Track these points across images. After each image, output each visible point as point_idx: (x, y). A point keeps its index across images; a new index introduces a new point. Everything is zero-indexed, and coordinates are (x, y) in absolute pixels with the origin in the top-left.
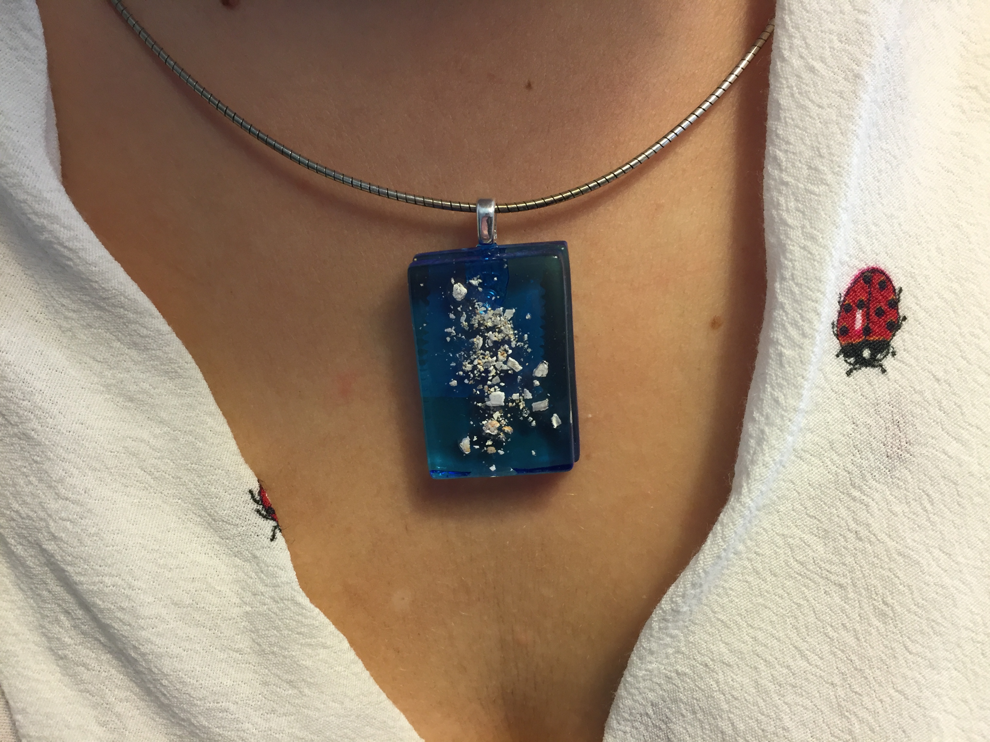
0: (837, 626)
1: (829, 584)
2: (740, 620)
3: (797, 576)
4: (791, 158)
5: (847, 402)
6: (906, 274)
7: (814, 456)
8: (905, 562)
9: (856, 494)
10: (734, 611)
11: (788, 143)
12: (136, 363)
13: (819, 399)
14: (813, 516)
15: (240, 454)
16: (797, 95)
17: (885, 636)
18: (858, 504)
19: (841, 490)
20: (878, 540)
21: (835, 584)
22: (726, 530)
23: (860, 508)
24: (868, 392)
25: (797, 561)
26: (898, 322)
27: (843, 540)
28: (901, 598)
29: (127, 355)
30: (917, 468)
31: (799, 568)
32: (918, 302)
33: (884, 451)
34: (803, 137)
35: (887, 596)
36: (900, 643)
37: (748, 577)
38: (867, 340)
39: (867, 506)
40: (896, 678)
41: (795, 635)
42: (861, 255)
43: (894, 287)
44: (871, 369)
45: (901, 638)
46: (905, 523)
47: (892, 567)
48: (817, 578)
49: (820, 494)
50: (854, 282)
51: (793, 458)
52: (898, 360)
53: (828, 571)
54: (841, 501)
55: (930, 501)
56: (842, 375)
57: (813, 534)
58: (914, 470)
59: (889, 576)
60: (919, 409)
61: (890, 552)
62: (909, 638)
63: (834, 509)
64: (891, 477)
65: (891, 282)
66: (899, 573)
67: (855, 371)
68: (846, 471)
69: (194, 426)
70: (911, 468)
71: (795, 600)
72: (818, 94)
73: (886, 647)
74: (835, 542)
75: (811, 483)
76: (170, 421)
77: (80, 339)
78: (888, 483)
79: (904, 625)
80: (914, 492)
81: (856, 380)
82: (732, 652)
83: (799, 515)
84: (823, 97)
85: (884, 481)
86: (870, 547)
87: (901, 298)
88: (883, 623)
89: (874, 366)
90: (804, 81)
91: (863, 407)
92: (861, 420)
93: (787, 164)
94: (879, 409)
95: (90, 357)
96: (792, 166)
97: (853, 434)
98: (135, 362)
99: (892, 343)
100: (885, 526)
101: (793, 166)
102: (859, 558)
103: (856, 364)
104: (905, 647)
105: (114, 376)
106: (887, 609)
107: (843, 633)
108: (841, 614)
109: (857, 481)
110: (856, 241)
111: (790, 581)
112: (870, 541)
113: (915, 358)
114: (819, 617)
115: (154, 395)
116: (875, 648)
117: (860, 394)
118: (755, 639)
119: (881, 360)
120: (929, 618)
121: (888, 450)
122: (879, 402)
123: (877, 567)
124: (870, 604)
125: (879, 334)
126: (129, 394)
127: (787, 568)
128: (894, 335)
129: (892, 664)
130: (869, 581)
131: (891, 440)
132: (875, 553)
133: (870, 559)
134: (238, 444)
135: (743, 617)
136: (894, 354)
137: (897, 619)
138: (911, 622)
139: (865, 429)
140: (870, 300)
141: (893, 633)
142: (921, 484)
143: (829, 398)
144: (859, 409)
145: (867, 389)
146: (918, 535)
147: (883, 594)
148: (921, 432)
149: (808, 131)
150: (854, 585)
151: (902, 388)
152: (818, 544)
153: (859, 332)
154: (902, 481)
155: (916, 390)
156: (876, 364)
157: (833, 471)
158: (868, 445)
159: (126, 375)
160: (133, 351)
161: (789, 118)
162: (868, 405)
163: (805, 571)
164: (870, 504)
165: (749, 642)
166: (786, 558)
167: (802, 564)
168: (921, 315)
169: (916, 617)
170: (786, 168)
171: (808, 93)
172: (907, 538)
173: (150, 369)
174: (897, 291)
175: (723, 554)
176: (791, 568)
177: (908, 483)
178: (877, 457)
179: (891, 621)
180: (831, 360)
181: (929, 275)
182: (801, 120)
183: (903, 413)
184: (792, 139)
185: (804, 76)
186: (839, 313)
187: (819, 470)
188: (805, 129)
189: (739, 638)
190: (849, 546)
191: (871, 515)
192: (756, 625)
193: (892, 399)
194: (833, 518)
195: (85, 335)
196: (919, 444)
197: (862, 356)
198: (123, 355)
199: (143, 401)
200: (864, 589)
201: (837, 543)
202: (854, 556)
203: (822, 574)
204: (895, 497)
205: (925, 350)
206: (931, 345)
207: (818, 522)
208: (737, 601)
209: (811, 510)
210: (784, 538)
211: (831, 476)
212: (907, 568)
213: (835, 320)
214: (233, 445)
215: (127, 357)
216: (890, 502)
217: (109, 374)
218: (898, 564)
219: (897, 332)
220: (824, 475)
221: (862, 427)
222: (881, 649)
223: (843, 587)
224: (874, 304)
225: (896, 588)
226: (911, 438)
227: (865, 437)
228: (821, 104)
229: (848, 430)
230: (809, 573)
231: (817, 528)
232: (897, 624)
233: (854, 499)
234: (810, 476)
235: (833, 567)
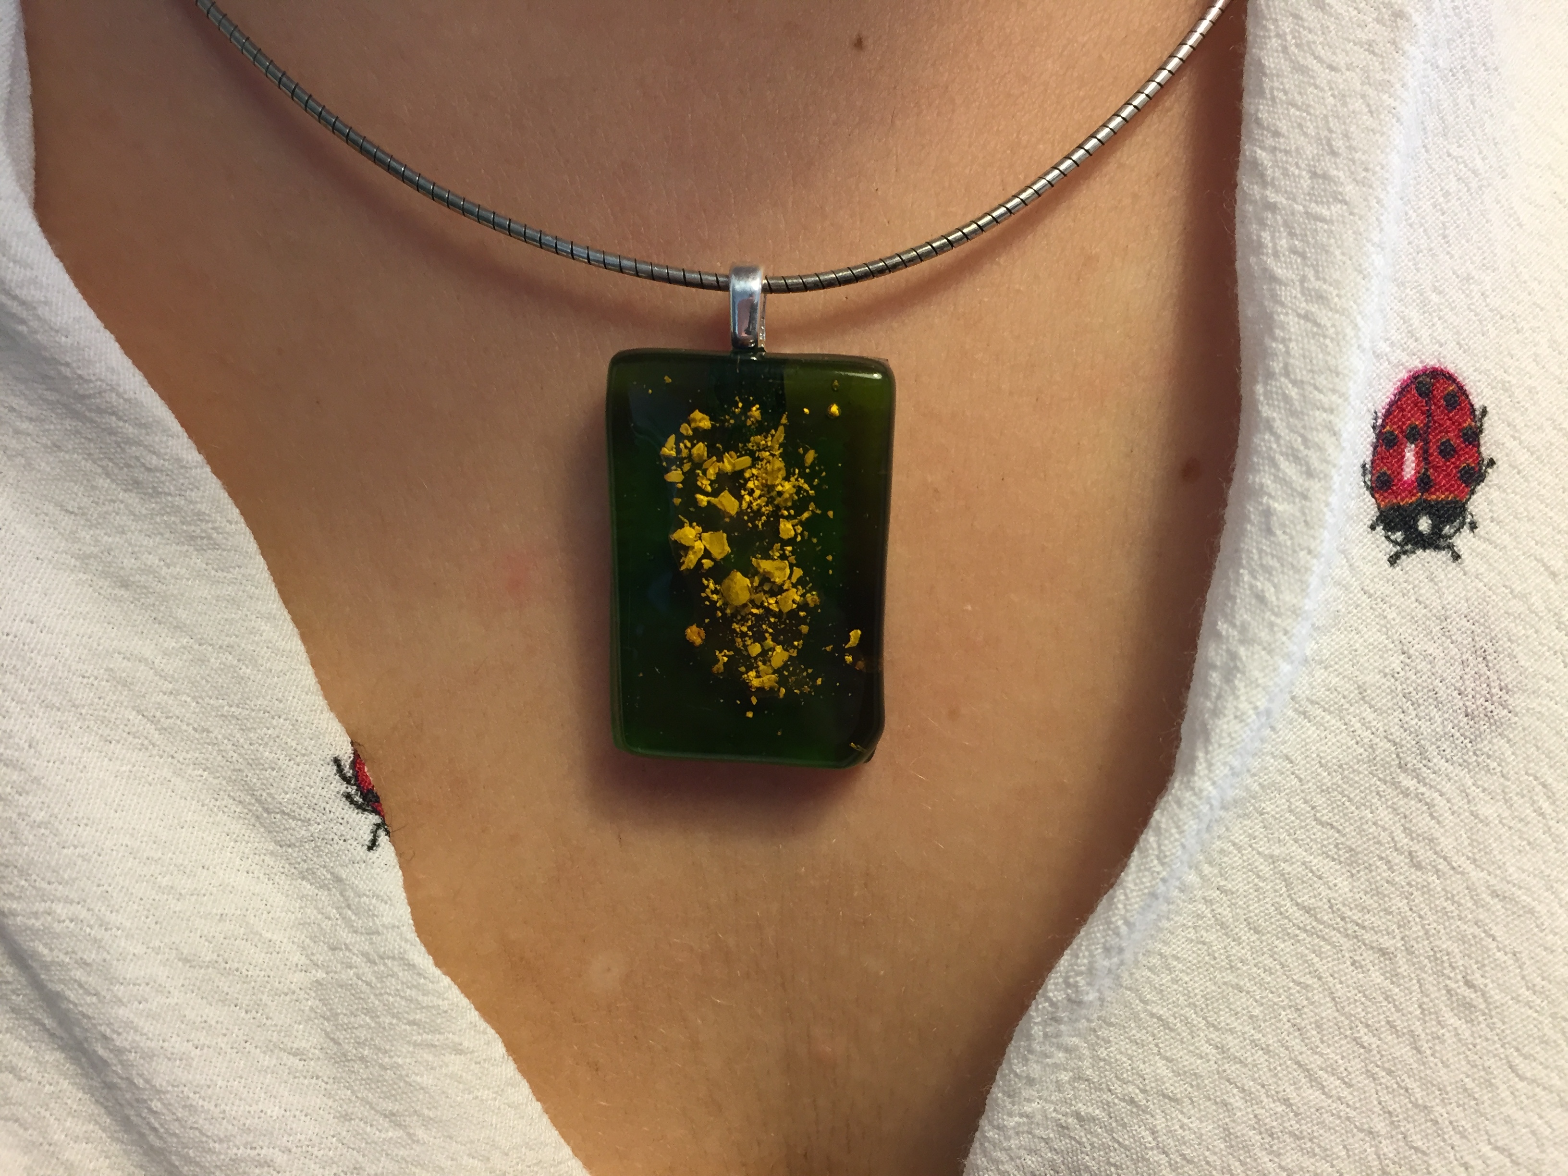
0: (1377, 1025)
1: (1360, 947)
2: (1194, 1016)
3: (1298, 932)
4: (1282, 160)
5: (1391, 614)
6: (1494, 384)
7: (1330, 713)
8: (1506, 909)
9: (1409, 782)
10: (1181, 999)
11: (1276, 134)
12: (137, 518)
13: (1340, 607)
14: (1328, 824)
15: (320, 692)
16: (1293, 49)
17: (1471, 1046)
18: (1413, 802)
19: (1381, 776)
20: (1453, 868)
21: (1372, 948)
22: (1167, 842)
23: (1418, 809)
24: (1428, 595)
25: (1297, 904)
26: (1481, 469)
27: (1385, 867)
28: (1499, 975)
29: (122, 502)
30: (1522, 735)
31: (1302, 918)
32: (1517, 435)
33: (1461, 704)
34: (1303, 123)
35: (1473, 973)
36: (1501, 1059)
37: (1205, 935)
38: (1425, 501)
39: (1430, 805)
40: (1495, 1123)
41: (1297, 1041)
42: (1411, 343)
43: (1472, 406)
44: (1434, 554)
45: (1502, 1050)
46: (1503, 838)
47: (1481, 917)
48: (1336, 937)
49: (1340, 782)
50: (1400, 393)
51: (1290, 713)
52: (1480, 537)
53: (1357, 924)
54: (1381, 796)
55: (1549, 797)
56: (1381, 562)
57: (1328, 856)
58: (1517, 739)
59: (1476, 933)
60: (1520, 628)
61: (1475, 890)
62: (1517, 1050)
63: (1368, 811)
64: (1475, 754)
65: (1467, 396)
66: (1495, 928)
67: (1404, 557)
68: (1389, 741)
69: (237, 636)
70: (1511, 736)
71: (1295, 977)
72: (1330, 47)
73: (1472, 1067)
74: (1371, 871)
75: (1323, 761)
76: (194, 626)
77: (39, 471)
78: (1469, 764)
79: (1507, 1026)
80: (1518, 779)
81: (1407, 573)
82: (1179, 1075)
83: (1301, 821)
84: (1338, 51)
85: (1461, 761)
86: (1438, 882)
87: (1485, 426)
88: (1467, 1022)
89: (1438, 548)
90: (1306, 24)
91: (1420, 622)
92: (1416, 646)
93: (1274, 172)
94: (1450, 627)
95: (56, 505)
96: (1283, 174)
97: (1402, 673)
98: (134, 515)
99: (1470, 507)
100: (1466, 843)
101: (1286, 173)
102: (1417, 901)
103: (1406, 544)
104: (1511, 1067)
105: (97, 541)
106: (1473, 996)
107: (1390, 1038)
108: (1385, 1003)
109: (1412, 760)
110: (1402, 318)
111: (1284, 941)
112: (1438, 871)
113: (1511, 535)
114: (1343, 1008)
115: (168, 577)
116: (1452, 1067)
117: (1413, 599)
118: (1222, 1049)
119: (1450, 537)
120: (1556, 1013)
121: (1468, 704)
122: (1448, 613)
123: (1453, 917)
124: (1441, 986)
125: (1447, 490)
126: (122, 573)
127: (1279, 917)
128: (1473, 492)
129: (1485, 1098)
130: (1438, 943)
131: (1473, 685)
132: (1447, 892)
133: (1437, 902)
134: (317, 674)
135: (1198, 1009)
136: (1473, 526)
137: (1493, 1013)
138: (1522, 1020)
139: (1424, 663)
140: (1429, 427)
141: (1487, 1040)
142: (1532, 765)
143: (1358, 606)
144: (1414, 627)
145: (1427, 591)
146: (1529, 860)
147: (1466, 968)
148: (1526, 669)
149: (1312, 111)
150: (1409, 951)
151: (1490, 589)
152: (1338, 874)
153: (1409, 485)
154: (1495, 760)
155: (1516, 592)
156: (1442, 543)
157: (1366, 740)
158: (1430, 694)
159: (117, 539)
160: (133, 495)
161: (1278, 89)
162: (1429, 619)
163: (1314, 924)
164: (1436, 802)
165: (1210, 1057)
166: (1277, 899)
167: (1307, 910)
168: (1522, 457)
169: (1530, 1012)
170: (1273, 179)
171: (1313, 46)
172: (1508, 864)
173: (161, 530)
174: (1477, 413)
175: (1161, 888)
176: (1287, 917)
177: (1508, 764)
178: (1446, 716)
179: (1481, 1018)
180: (1361, 535)
181: (1535, 388)
182: (1300, 93)
183: (1493, 634)
184: (1283, 126)
185: (1305, 16)
186: (1375, 448)
187: (1338, 738)
188: (1306, 108)
189: (1191, 1048)
190: (1397, 879)
191: (1439, 822)
192: (1223, 1024)
193: (1472, 608)
194: (1365, 827)
195: (48, 463)
196: (1524, 691)
197: (1417, 529)
198: (114, 502)
199: (145, 587)
200: (1428, 958)
201: (1374, 874)
202: (1409, 897)
203: (1346, 930)
204: (1484, 790)
205: (1529, 520)
206: (1540, 511)
207: (1337, 835)
208: (1187, 979)
209: (1324, 812)
210: (1273, 863)
211: (1362, 750)
212: (1509, 919)
213: (1368, 460)
214: (307, 675)
215: (122, 506)
216: (1474, 798)
217: (88, 537)
218: (1493, 913)
219: (1479, 487)
220: (1349, 748)
221: (1418, 661)
222: (1464, 1069)
223: (1388, 953)
224: (1437, 435)
225: (1489, 956)
226: (1509, 680)
227: (1424, 678)
228: (1334, 64)
229: (1394, 665)
230: (1321, 927)
231: (1336, 846)
232: (1494, 1023)
233: (1406, 793)
234: (1323, 748)
235: (1367, 916)
